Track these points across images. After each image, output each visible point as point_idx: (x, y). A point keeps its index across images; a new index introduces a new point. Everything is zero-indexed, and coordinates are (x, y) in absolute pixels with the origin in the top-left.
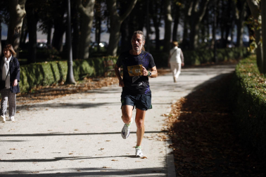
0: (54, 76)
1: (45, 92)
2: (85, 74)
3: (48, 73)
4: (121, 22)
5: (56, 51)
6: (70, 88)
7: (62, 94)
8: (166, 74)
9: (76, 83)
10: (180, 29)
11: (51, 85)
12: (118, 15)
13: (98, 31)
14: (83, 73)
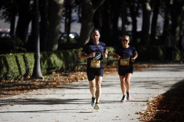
0: (20, 69)
1: (9, 86)
2: (54, 68)
3: (13, 66)
4: (94, 11)
5: (21, 41)
6: (37, 82)
7: (28, 90)
8: (143, 69)
9: (43, 77)
10: (160, 20)
11: (15, 79)
12: (91, 3)
13: (68, 20)
14: (51, 67)
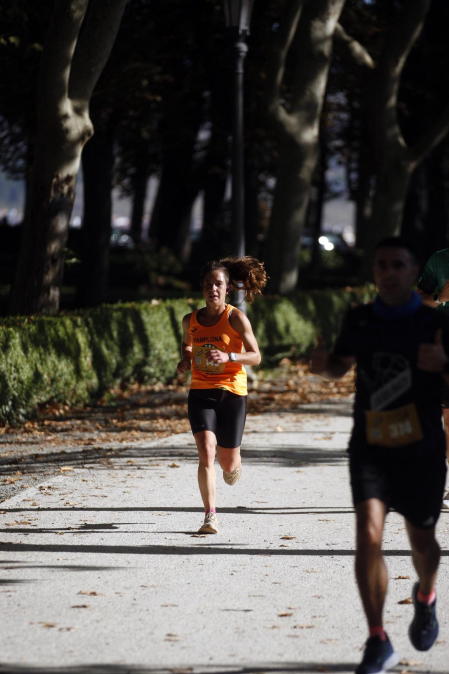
2: (286, 348)
9: (255, 377)
14: (277, 342)
